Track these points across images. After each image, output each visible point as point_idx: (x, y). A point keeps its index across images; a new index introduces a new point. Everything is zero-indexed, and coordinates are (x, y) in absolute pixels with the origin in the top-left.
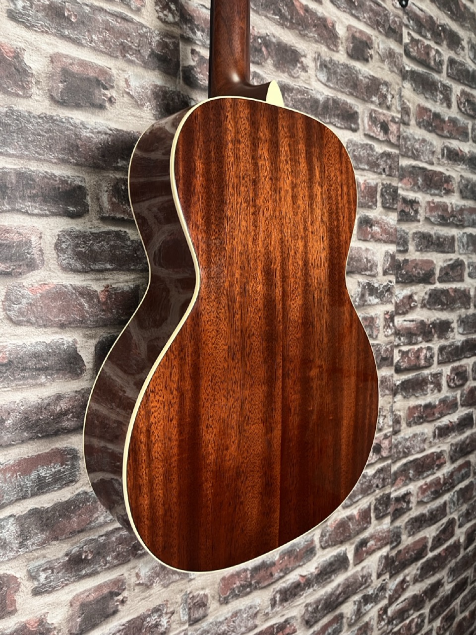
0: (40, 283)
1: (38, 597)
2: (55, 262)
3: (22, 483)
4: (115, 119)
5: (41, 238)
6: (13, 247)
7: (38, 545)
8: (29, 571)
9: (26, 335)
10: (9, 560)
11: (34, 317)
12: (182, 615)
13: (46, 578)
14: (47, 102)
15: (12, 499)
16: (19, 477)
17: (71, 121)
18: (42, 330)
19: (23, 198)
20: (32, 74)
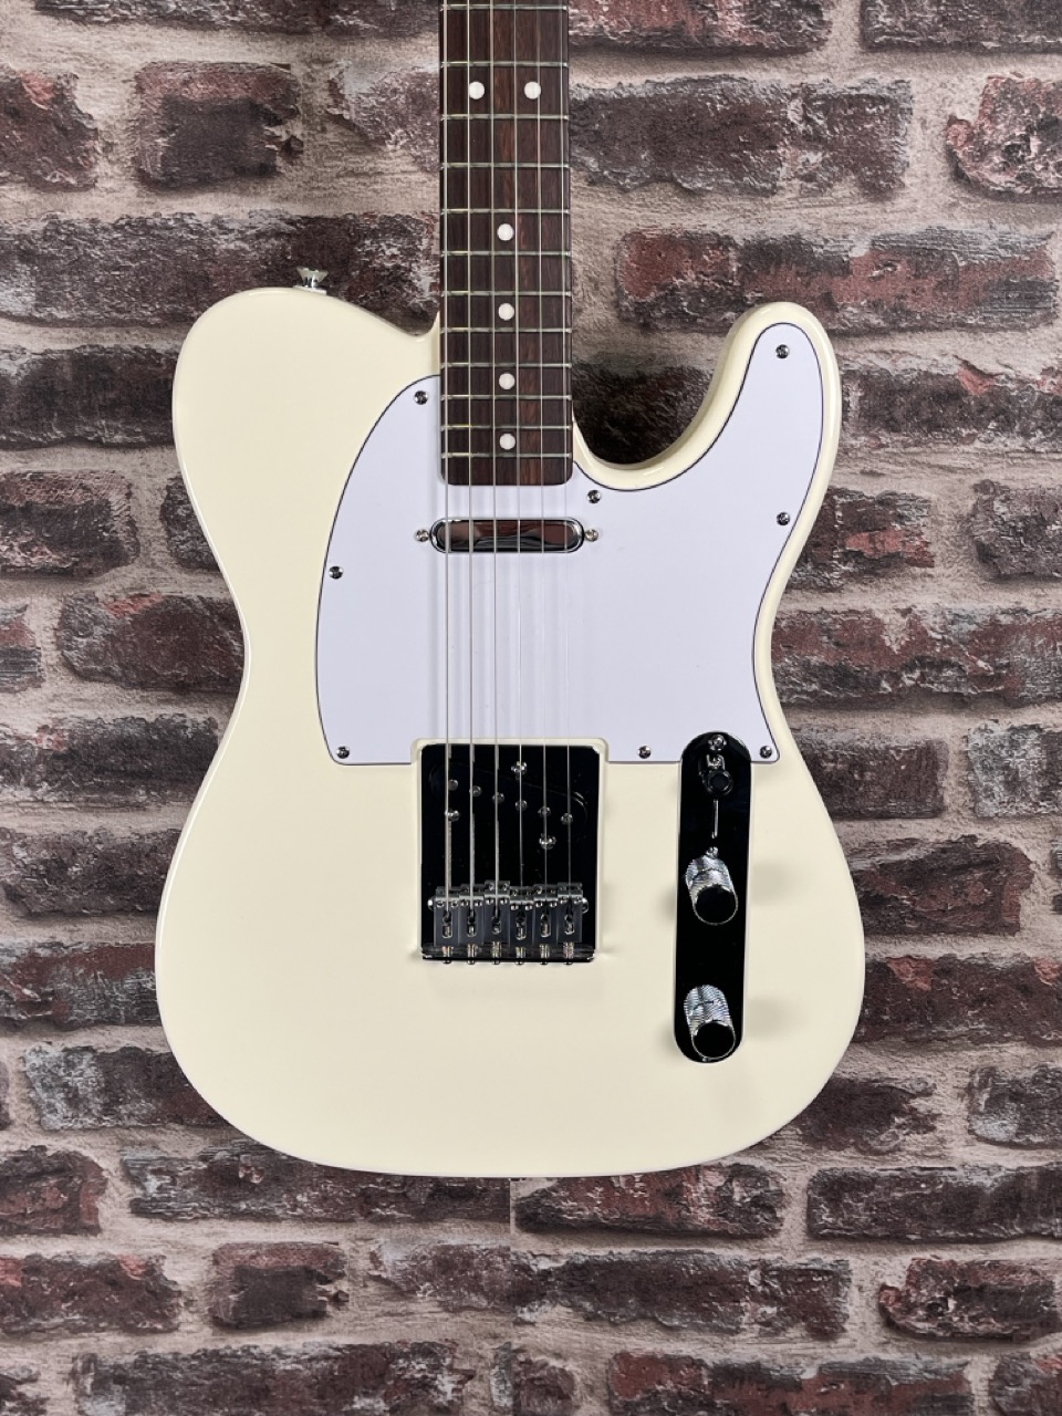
0: (131, 593)
1: (142, 1221)
2: (164, 548)
3: (107, 993)
4: (301, 194)
5: (129, 495)
6: (74, 516)
7: (142, 1121)
8: (124, 1164)
9: (103, 701)
10: (85, 1130)
11: (120, 665)
12: (494, 1391)
13: (160, 1189)
14: (131, 190)
15: (88, 1017)
16: (100, 980)
17: (190, 221)
18: (136, 693)
19: (89, 412)
20: (96, 129)
